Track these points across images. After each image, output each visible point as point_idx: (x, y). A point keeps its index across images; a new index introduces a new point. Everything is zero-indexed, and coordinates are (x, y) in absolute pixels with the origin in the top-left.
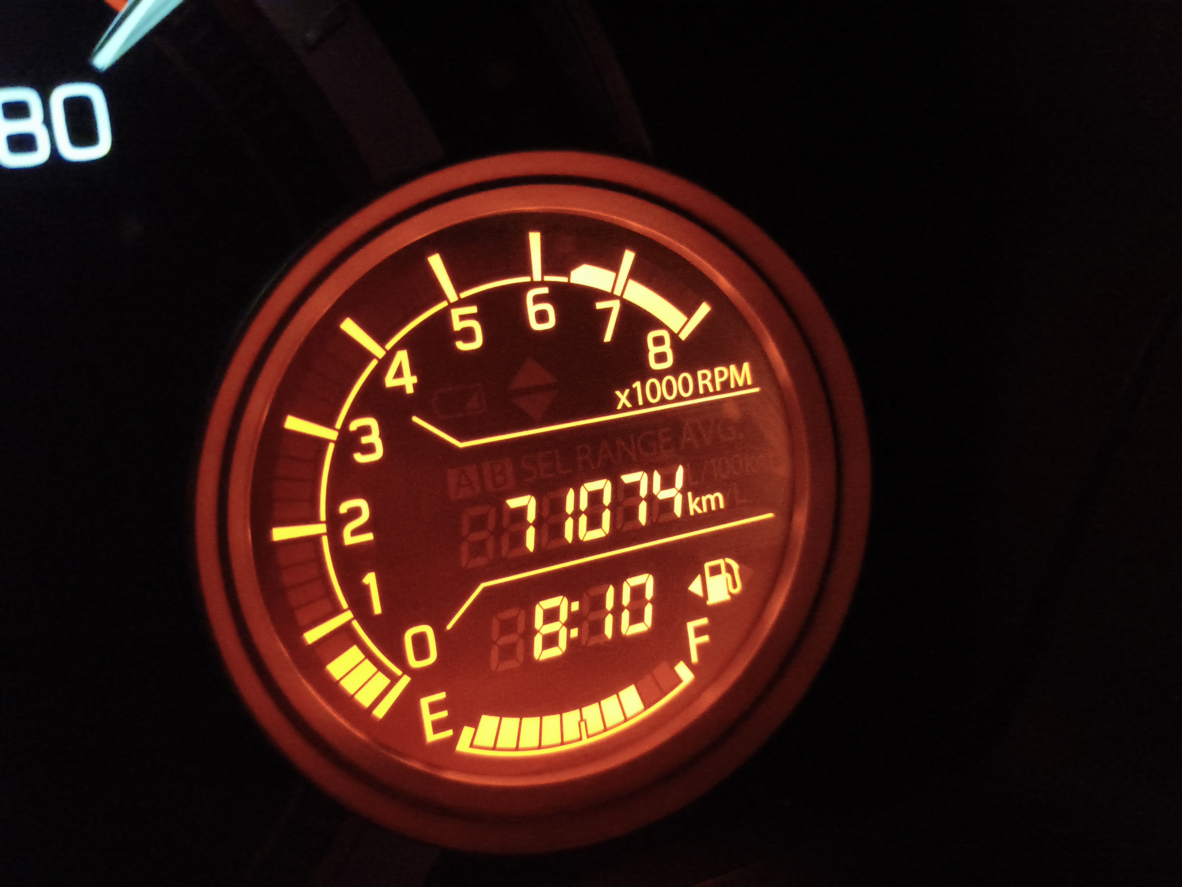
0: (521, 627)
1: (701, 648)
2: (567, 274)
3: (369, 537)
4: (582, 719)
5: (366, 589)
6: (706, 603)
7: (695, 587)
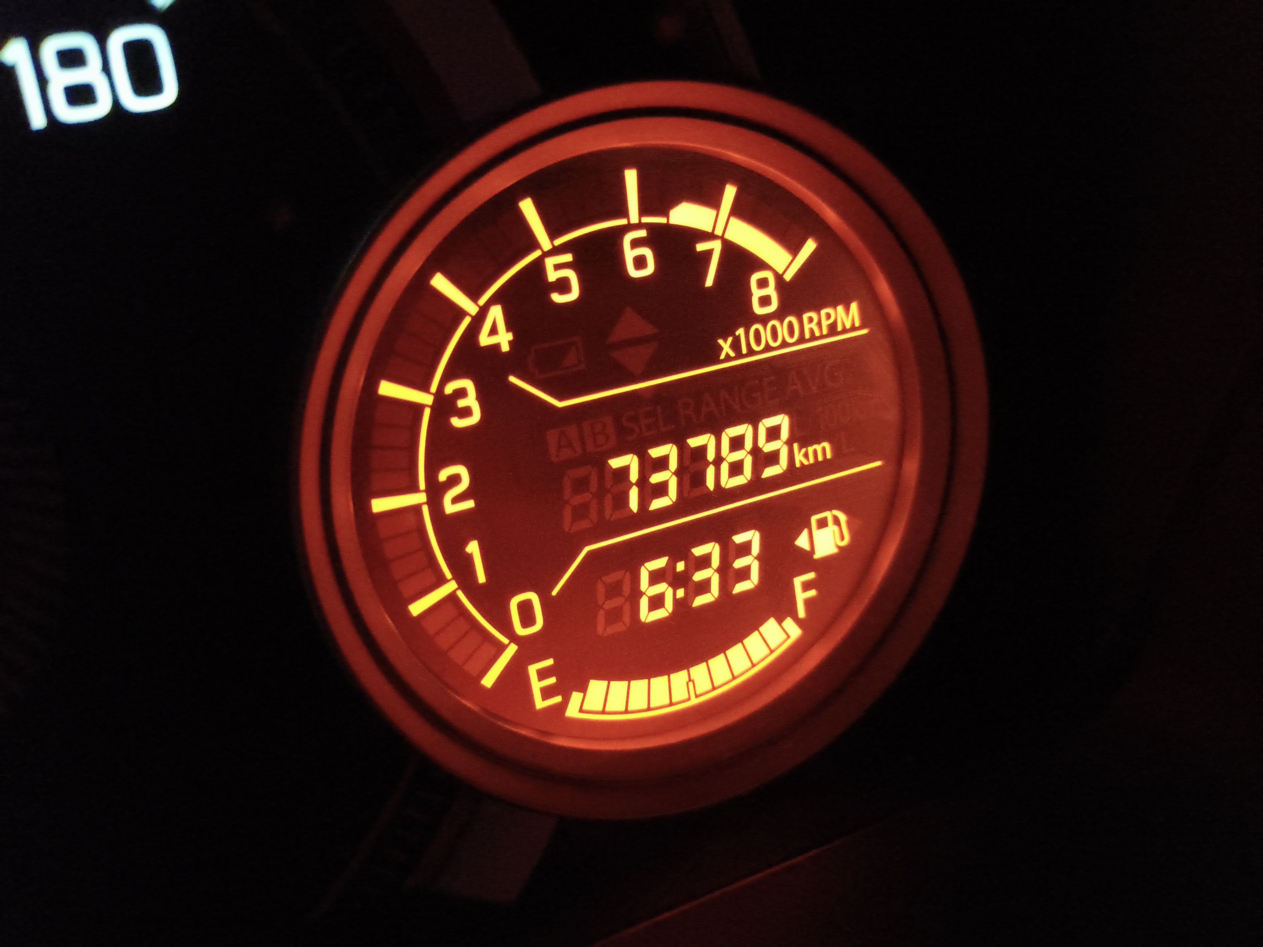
0: (626, 589)
1: (808, 603)
2: (666, 214)
3: (469, 504)
4: (690, 680)
5: (470, 557)
6: (813, 557)
7: (802, 541)
